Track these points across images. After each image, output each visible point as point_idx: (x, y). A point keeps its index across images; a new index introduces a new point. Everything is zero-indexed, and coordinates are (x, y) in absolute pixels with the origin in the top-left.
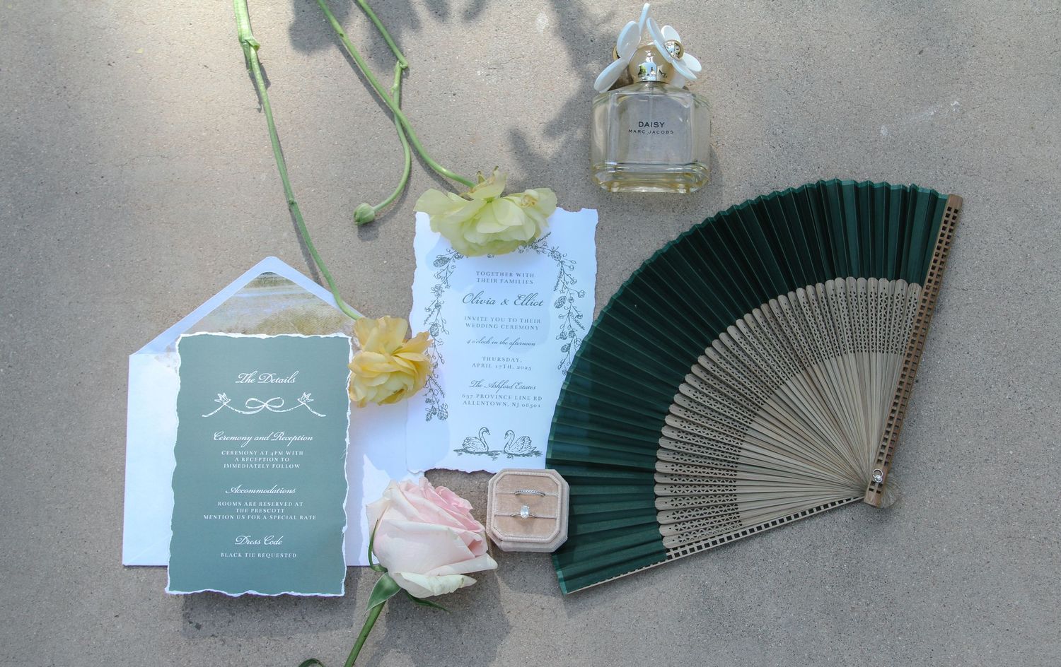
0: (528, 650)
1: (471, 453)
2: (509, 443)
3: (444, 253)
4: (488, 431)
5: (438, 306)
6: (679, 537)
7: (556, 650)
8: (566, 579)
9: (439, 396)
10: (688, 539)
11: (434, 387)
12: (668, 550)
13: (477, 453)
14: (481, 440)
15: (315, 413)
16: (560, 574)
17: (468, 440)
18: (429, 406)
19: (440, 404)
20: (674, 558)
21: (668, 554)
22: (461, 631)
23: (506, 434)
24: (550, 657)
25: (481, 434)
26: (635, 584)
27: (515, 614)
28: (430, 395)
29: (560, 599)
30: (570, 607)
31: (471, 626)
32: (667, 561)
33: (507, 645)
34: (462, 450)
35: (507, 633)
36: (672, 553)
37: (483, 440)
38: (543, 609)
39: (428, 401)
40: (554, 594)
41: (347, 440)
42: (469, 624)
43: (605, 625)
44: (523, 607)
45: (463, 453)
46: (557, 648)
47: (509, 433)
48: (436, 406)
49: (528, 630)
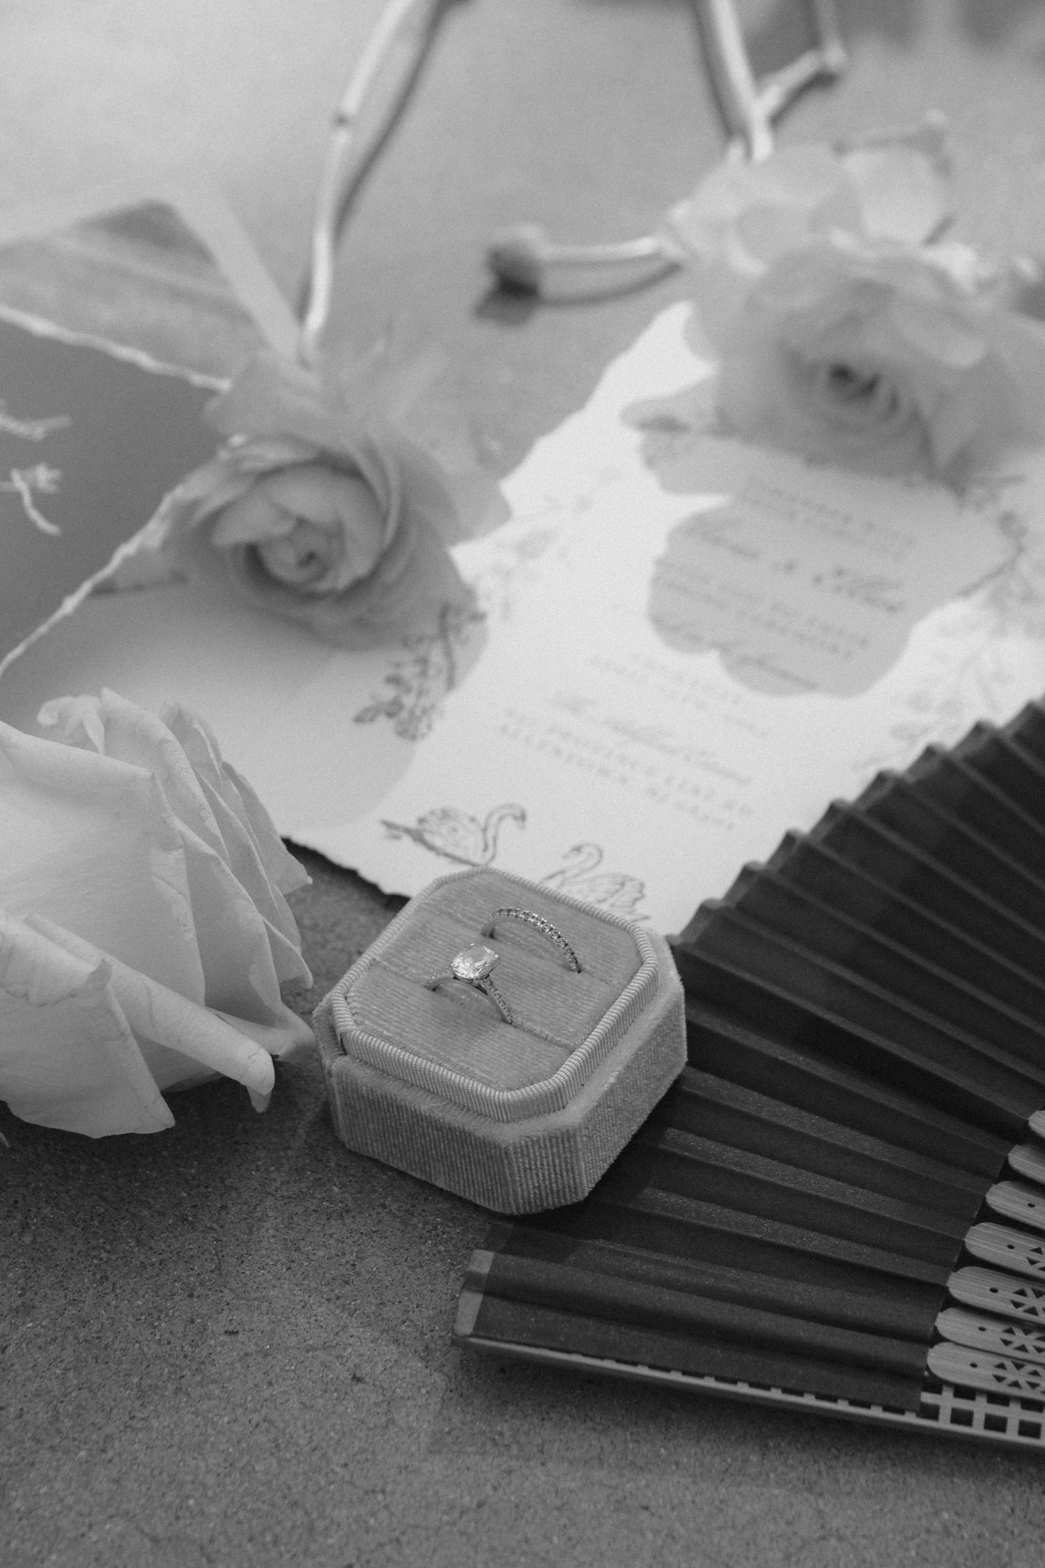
0: (211, 1480)
1: (431, 847)
2: (569, 874)
3: (683, 414)
4: (522, 817)
5: (583, 504)
6: (1001, 1366)
7: (311, 1529)
8: (493, 1289)
9: (436, 684)
10: (1033, 1386)
11: (436, 656)
12: (936, 1385)
13: (447, 855)
14: (484, 830)
15: (34, 515)
16: (483, 1262)
17: (445, 814)
18: (388, 693)
19: (425, 702)
20: (944, 1423)
21: (927, 1398)
22: (27, 1309)
23: (578, 849)
24: (275, 1542)
25: (494, 819)
26: (746, 1461)
27: (252, 1348)
28: (409, 672)
29: (438, 1378)
30: (456, 1419)
31: (72, 1310)
32: (910, 1418)
33: (149, 1429)
34: (408, 831)
35: (178, 1390)
36: (947, 1402)
37: (490, 835)
38: (357, 1379)
39: (394, 680)
40: (426, 1354)
41: (70, 604)
42: (73, 1302)
43: (547, 1538)
44: (293, 1341)
45: (406, 840)
46: (321, 1524)
47: (586, 851)
48: (408, 700)
49: (256, 1418)
